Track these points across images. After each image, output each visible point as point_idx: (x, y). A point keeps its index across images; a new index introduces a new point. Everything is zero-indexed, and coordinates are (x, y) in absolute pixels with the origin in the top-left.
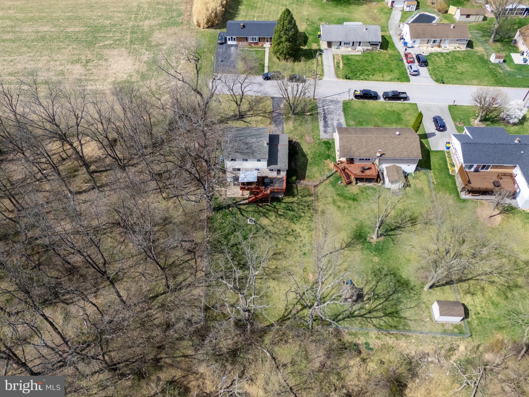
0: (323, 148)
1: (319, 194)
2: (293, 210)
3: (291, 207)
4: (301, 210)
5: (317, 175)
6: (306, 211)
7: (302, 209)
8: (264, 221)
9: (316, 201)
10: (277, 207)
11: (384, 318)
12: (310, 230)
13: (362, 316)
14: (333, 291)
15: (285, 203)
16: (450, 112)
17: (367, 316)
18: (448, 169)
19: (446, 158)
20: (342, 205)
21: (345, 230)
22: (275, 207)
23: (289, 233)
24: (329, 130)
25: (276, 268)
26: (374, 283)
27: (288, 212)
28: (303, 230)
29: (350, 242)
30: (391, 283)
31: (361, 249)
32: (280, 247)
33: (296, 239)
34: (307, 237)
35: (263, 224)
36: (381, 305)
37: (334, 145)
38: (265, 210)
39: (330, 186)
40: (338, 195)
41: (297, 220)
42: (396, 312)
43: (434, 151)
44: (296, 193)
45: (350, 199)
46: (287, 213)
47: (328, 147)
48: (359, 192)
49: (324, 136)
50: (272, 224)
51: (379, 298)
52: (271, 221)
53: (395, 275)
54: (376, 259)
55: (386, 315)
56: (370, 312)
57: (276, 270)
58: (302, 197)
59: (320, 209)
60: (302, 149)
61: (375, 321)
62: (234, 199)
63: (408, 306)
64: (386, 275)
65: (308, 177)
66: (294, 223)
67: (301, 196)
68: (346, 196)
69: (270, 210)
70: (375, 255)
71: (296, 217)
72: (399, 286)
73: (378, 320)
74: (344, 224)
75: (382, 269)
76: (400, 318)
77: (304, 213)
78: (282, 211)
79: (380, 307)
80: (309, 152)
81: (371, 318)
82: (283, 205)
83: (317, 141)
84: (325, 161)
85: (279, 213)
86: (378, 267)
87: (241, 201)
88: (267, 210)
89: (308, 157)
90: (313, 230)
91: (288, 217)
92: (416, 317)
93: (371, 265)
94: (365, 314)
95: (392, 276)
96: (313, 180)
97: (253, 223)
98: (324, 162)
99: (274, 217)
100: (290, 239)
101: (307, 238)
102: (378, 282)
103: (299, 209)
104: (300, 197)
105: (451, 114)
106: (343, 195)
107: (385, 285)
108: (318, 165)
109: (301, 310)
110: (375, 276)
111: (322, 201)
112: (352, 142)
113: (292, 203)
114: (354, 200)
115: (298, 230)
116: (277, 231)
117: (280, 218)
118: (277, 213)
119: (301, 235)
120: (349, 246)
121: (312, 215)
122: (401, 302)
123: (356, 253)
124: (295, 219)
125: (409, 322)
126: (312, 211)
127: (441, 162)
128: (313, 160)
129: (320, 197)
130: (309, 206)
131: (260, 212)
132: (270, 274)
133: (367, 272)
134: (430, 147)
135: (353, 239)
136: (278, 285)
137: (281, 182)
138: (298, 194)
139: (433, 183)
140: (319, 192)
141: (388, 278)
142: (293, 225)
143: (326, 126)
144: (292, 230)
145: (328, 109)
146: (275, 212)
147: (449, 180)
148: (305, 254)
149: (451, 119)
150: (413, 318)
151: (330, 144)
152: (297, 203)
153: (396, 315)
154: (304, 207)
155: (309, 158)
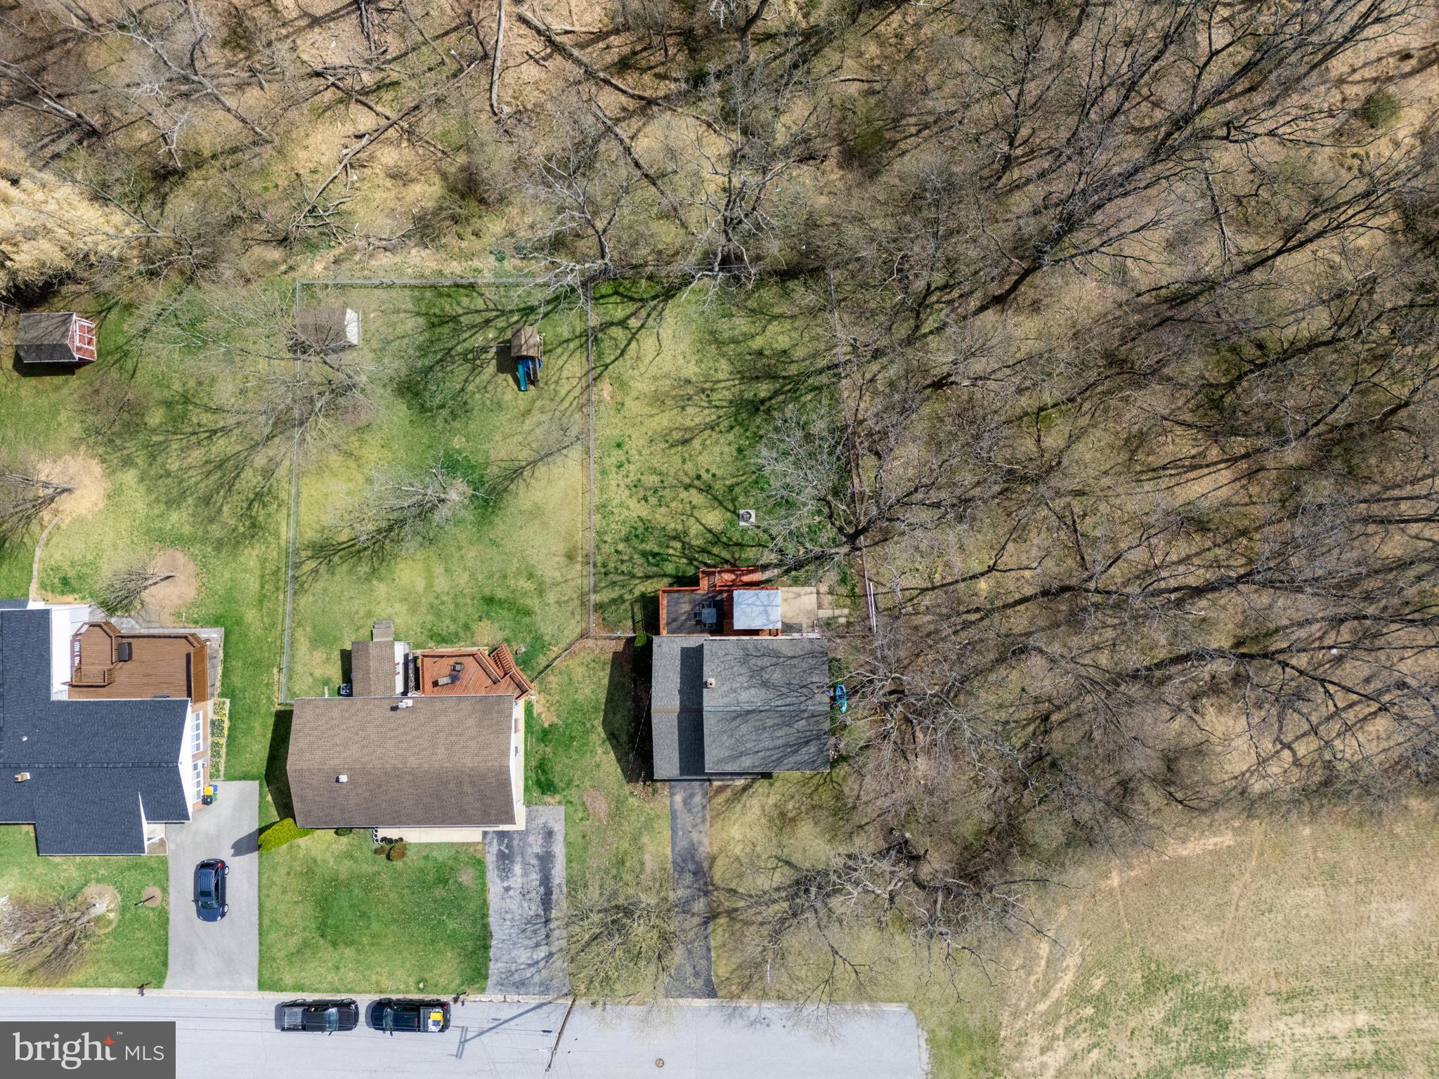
0: (558, 768)
1: (578, 611)
2: (644, 554)
3: (649, 563)
4: (626, 558)
5: (579, 672)
6: (615, 557)
7: (622, 561)
8: (714, 518)
9: (586, 589)
10: (685, 561)
11: (461, 311)
12: (604, 506)
13: (503, 313)
14: (560, 362)
15: (665, 575)
16: (166, 954)
17: (495, 313)
18: (230, 719)
19: (227, 754)
20: (524, 584)
21: (521, 512)
22: (691, 560)
23: (656, 491)
24: (535, 845)
25: (683, 408)
26: (471, 387)
27: (656, 550)
28: (621, 505)
29: (512, 480)
30: (434, 388)
31: (488, 464)
32: (677, 460)
33: (639, 480)
34: (613, 488)
35: (717, 512)
36: (461, 339)
37: (526, 779)
38: (715, 550)
39: (546, 638)
40: (528, 613)
41: (636, 529)
42: (433, 325)
43: (253, 778)
44: (636, 608)
45: (500, 603)
46: (660, 545)
47: (544, 771)
48: (474, 627)
49: (553, 814)
50: (696, 513)
51: (464, 355)
52: (698, 520)
53: (423, 409)
54: (457, 442)
55: (455, 319)
56: (488, 321)
57: (684, 402)
58: (621, 597)
59: (578, 567)
60: (619, 761)
61: (479, 304)
62: (796, 582)
63: (406, 341)
64: (442, 406)
65: (605, 663)
66: (642, 520)
67: (624, 601)
68: (509, 610)
69: (704, 551)
70: (459, 452)
71: (637, 536)
72: (419, 382)
73: (472, 307)
74: (521, 528)
75: (449, 419)
76: (427, 314)
77: (617, 552)
78: (671, 551)
79: (466, 335)
80: (600, 751)
81: (487, 310)
82: (670, 568)
83: (573, 794)
84: (555, 720)
85: (678, 545)
86: (457, 424)
87: (779, 576)
88: (709, 553)
89: (603, 735)
90: (598, 508)
91: (656, 533)
92: (394, 318)
93: (472, 426)
94: (497, 317)
95: (428, 405)
96: (592, 656)
97: (742, 512)
98: (558, 716)
99: (693, 532)
100: (652, 480)
101: (614, 483)
102: (462, 390)
103: (631, 558)
104: (627, 597)
105: (166, 944)
106: (518, 611)
107: (448, 384)
108: (576, 707)
109: (628, 317)
110: (465, 403)
111: (570, 592)
112: (473, 744)
113: (647, 577)
114: (490, 601)
115: (632, 503)
116: (684, 494)
117: (675, 530)
118: (683, 543)
119: (627, 492)
120: (515, 471)
121: (598, 548)
122: (420, 348)
123: (503, 454)
124: (640, 530)
125: (410, 306)
126: (599, 559)
127: (243, 741)
128: (588, 725)
129: (577, 603)
130: (606, 574)
131: (726, 545)
132: (697, 393)
133: (482, 411)
134: (261, 794)
135: (505, 490)
136: (679, 369)
137: (674, 620)
138: (632, 604)
139: (280, 670)
140: (578, 617)
141: (438, 400)
142: (644, 514)
143: (546, 860)
144: (646, 501)
145: (537, 945)
146: (691, 547)
147: (237, 681)
148: (619, 445)
149: (171, 917)
150: (402, 315)
151: (539, 783)
152: (634, 576)
153: (435, 320)
154: (616, 569)
155: (600, 729)
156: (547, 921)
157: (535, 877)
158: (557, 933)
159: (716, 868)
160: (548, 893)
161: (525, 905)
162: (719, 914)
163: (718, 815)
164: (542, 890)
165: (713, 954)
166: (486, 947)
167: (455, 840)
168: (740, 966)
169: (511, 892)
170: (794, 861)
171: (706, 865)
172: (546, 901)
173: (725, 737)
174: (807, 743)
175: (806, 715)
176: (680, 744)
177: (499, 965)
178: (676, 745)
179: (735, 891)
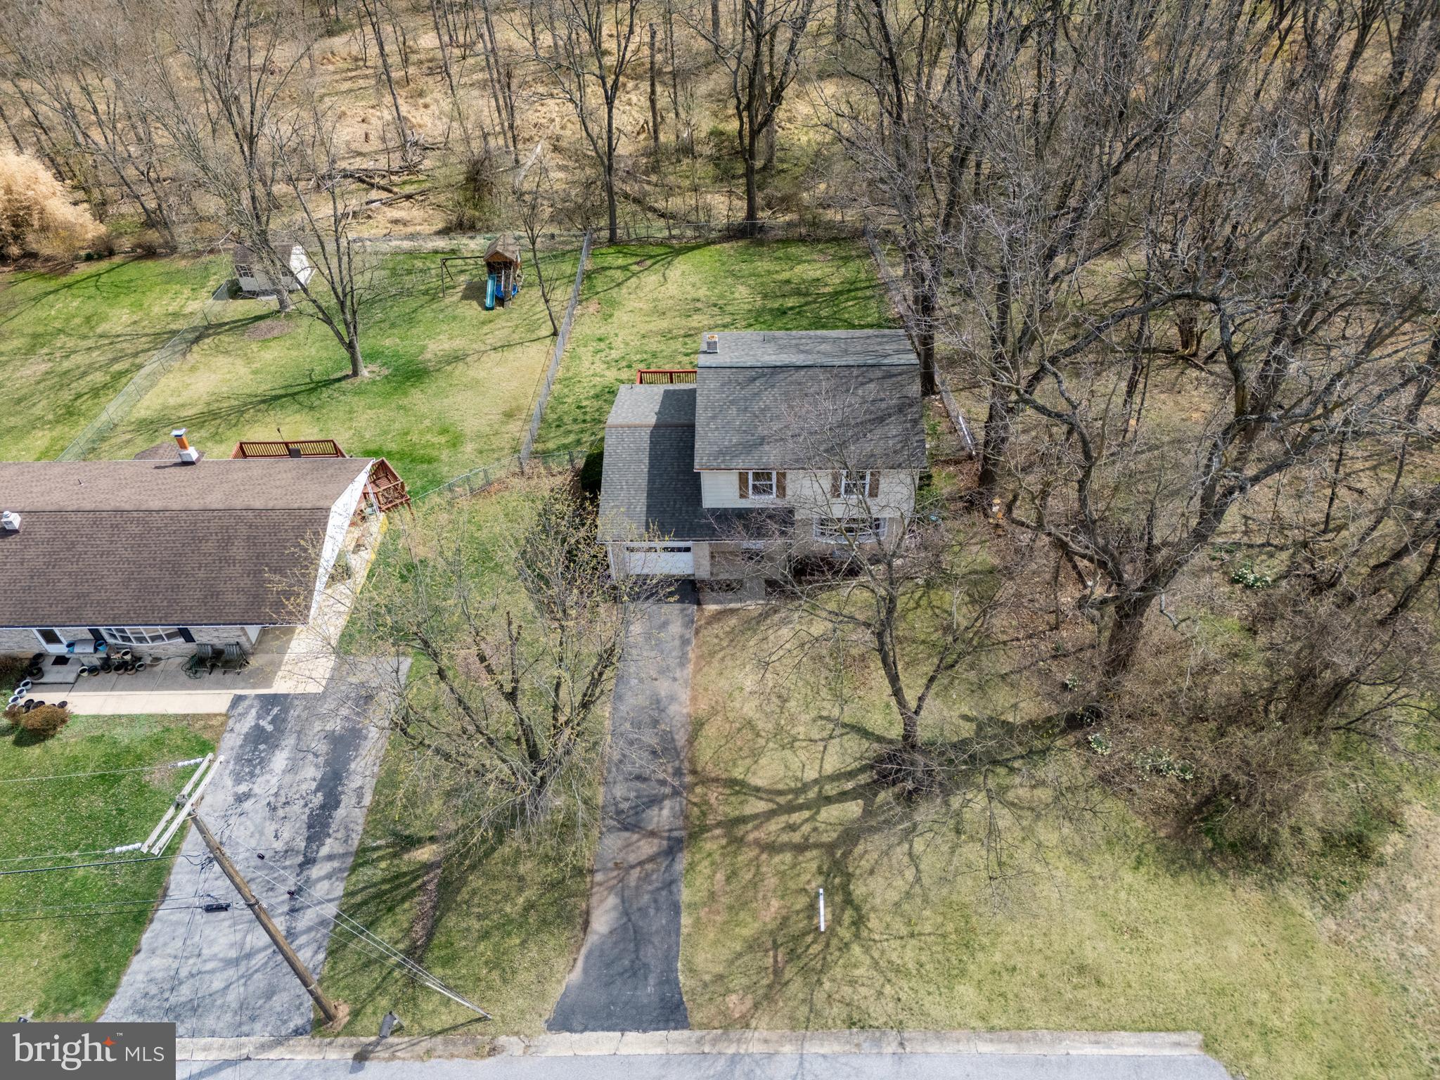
4: (592, 410)
6: (575, 412)
7: (586, 413)
24: (333, 718)
59: (519, 423)
77: (579, 407)
84: (432, 556)
126: (552, 416)
143: (344, 743)
152: (600, 422)
154: (575, 420)
156: (309, 862)
157: (311, 773)
158: (320, 890)
159: (702, 741)
160: (331, 802)
161: (270, 828)
162: (704, 829)
163: (712, 654)
164: (318, 799)
165: (686, 920)
166: (141, 919)
167: (172, 710)
168: (752, 945)
169: (247, 805)
170: (869, 726)
171: (681, 738)
172: (318, 826)
173: (733, 411)
174: (881, 420)
175: (878, 374)
176: (651, 481)
177: (156, 962)
178: (643, 481)
179: (742, 784)
